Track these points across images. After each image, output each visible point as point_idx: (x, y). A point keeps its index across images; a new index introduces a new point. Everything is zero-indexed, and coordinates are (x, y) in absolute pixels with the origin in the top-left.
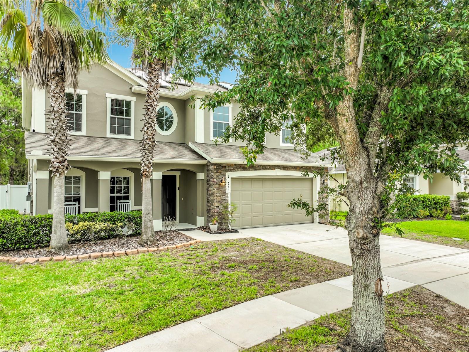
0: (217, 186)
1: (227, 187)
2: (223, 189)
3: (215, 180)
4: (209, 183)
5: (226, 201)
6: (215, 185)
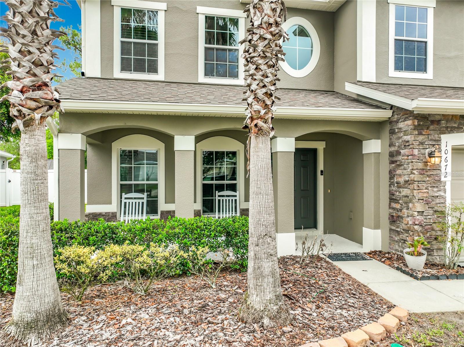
0: (420, 165)
1: (443, 169)
2: (435, 172)
3: (416, 152)
4: (395, 159)
5: (440, 200)
6: (415, 163)
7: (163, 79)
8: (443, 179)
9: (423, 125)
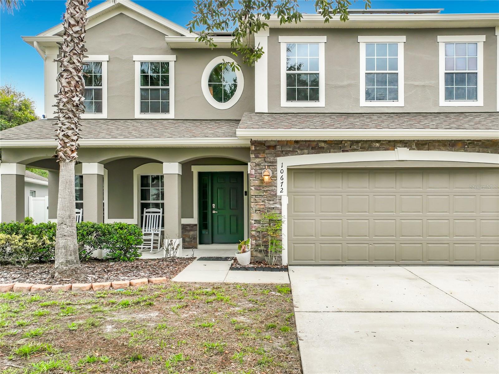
0: (257, 183)
1: (279, 186)
2: (270, 188)
3: (253, 171)
5: (276, 211)
6: (253, 181)
7: (106, 118)
8: (279, 194)
9: (259, 150)
